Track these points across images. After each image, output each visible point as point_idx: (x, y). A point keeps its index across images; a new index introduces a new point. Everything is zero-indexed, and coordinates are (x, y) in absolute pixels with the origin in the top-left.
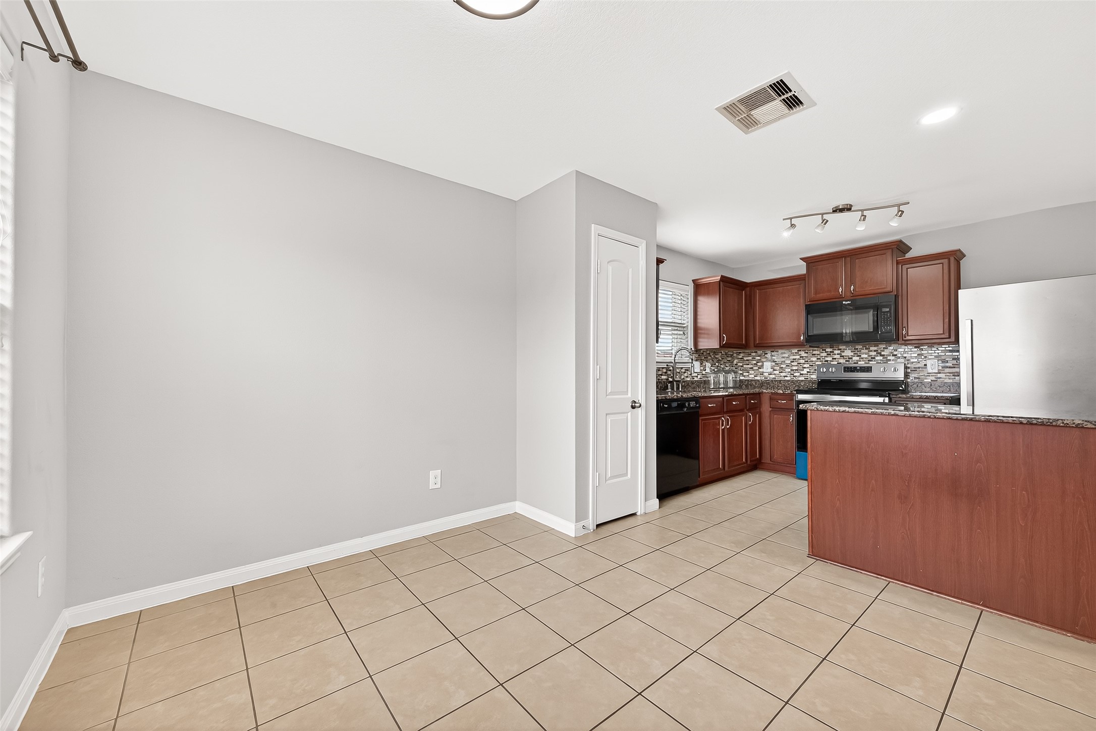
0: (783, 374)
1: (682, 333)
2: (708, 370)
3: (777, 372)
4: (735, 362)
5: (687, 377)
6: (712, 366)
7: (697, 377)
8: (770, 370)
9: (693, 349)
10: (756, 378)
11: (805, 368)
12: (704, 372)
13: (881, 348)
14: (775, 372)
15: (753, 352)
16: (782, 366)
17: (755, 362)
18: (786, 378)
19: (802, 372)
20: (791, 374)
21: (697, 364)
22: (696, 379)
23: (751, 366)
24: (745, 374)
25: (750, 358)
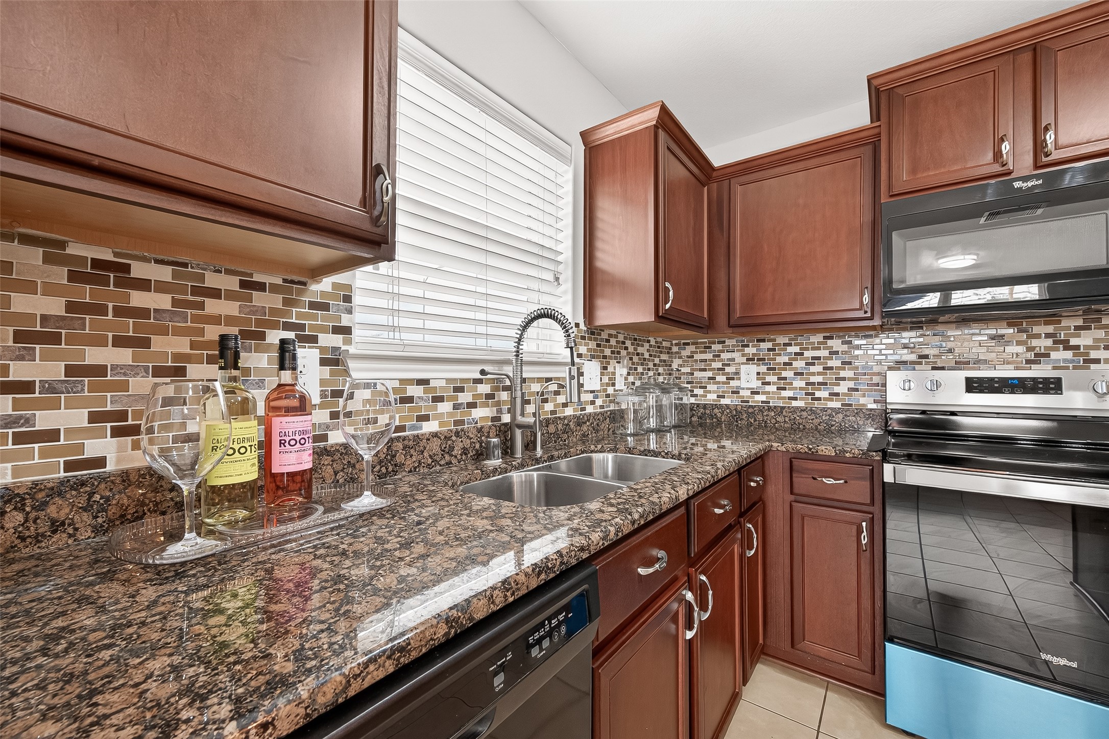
0: (786, 394)
1: (550, 277)
2: (620, 384)
3: (773, 388)
4: (675, 366)
5: (565, 405)
6: (629, 374)
7: (593, 403)
8: (756, 384)
9: (582, 327)
10: (724, 401)
11: (844, 379)
12: (610, 390)
13: (1069, 328)
14: (768, 388)
15: (714, 343)
16: (784, 374)
17: (719, 365)
18: (795, 404)
19: (836, 389)
20: (807, 394)
21: (592, 370)
22: (590, 409)
23: (710, 374)
24: (696, 391)
25: (709, 356)
